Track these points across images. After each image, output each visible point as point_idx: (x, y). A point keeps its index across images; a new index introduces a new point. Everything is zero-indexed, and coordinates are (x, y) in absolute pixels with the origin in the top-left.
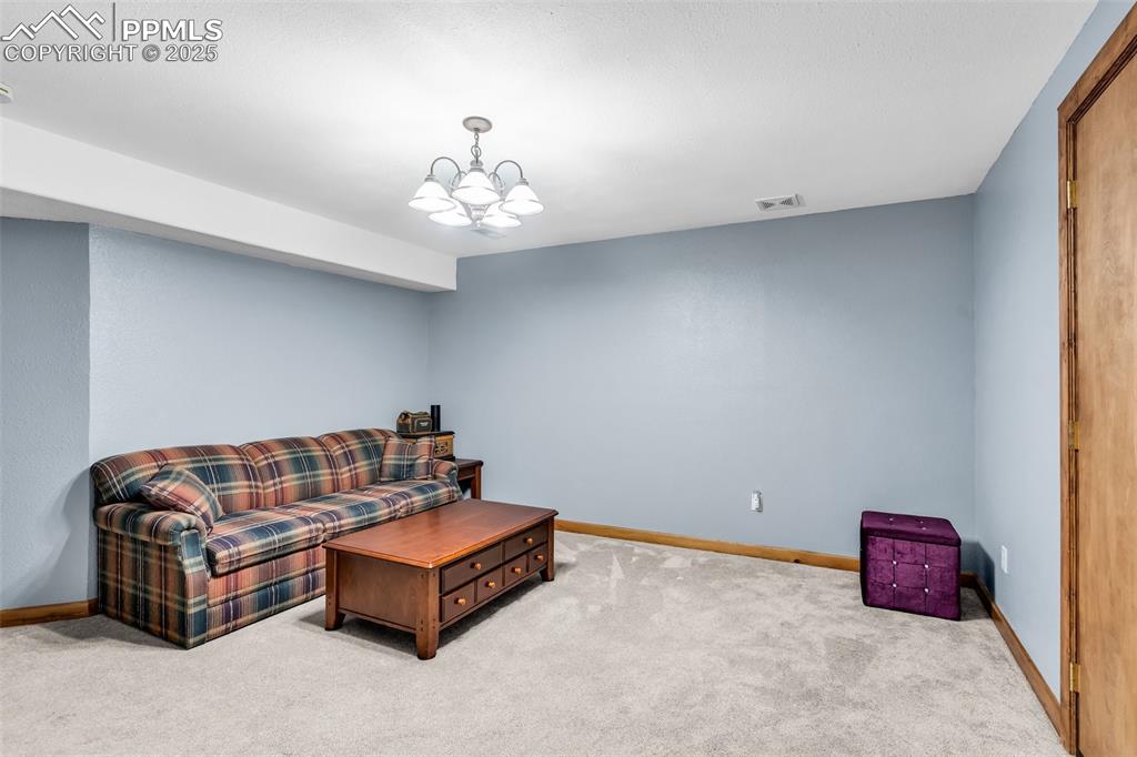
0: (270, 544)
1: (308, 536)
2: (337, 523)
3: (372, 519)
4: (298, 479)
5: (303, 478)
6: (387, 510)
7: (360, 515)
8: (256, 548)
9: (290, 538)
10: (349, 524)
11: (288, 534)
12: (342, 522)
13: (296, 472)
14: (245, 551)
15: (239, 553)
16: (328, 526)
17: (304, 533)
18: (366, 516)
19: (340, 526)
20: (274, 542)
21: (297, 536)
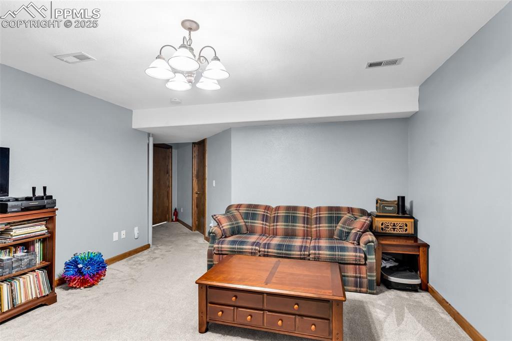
0: (233, 248)
1: (251, 251)
2: (266, 250)
3: (287, 254)
4: (284, 225)
5: (287, 226)
6: (299, 253)
7: (281, 250)
8: (228, 248)
9: (242, 249)
10: (272, 252)
11: (242, 247)
12: (269, 250)
13: (284, 222)
14: (223, 248)
15: (221, 248)
16: (261, 249)
17: (249, 249)
18: (284, 252)
19: (268, 252)
20: (235, 248)
21: (245, 249)
